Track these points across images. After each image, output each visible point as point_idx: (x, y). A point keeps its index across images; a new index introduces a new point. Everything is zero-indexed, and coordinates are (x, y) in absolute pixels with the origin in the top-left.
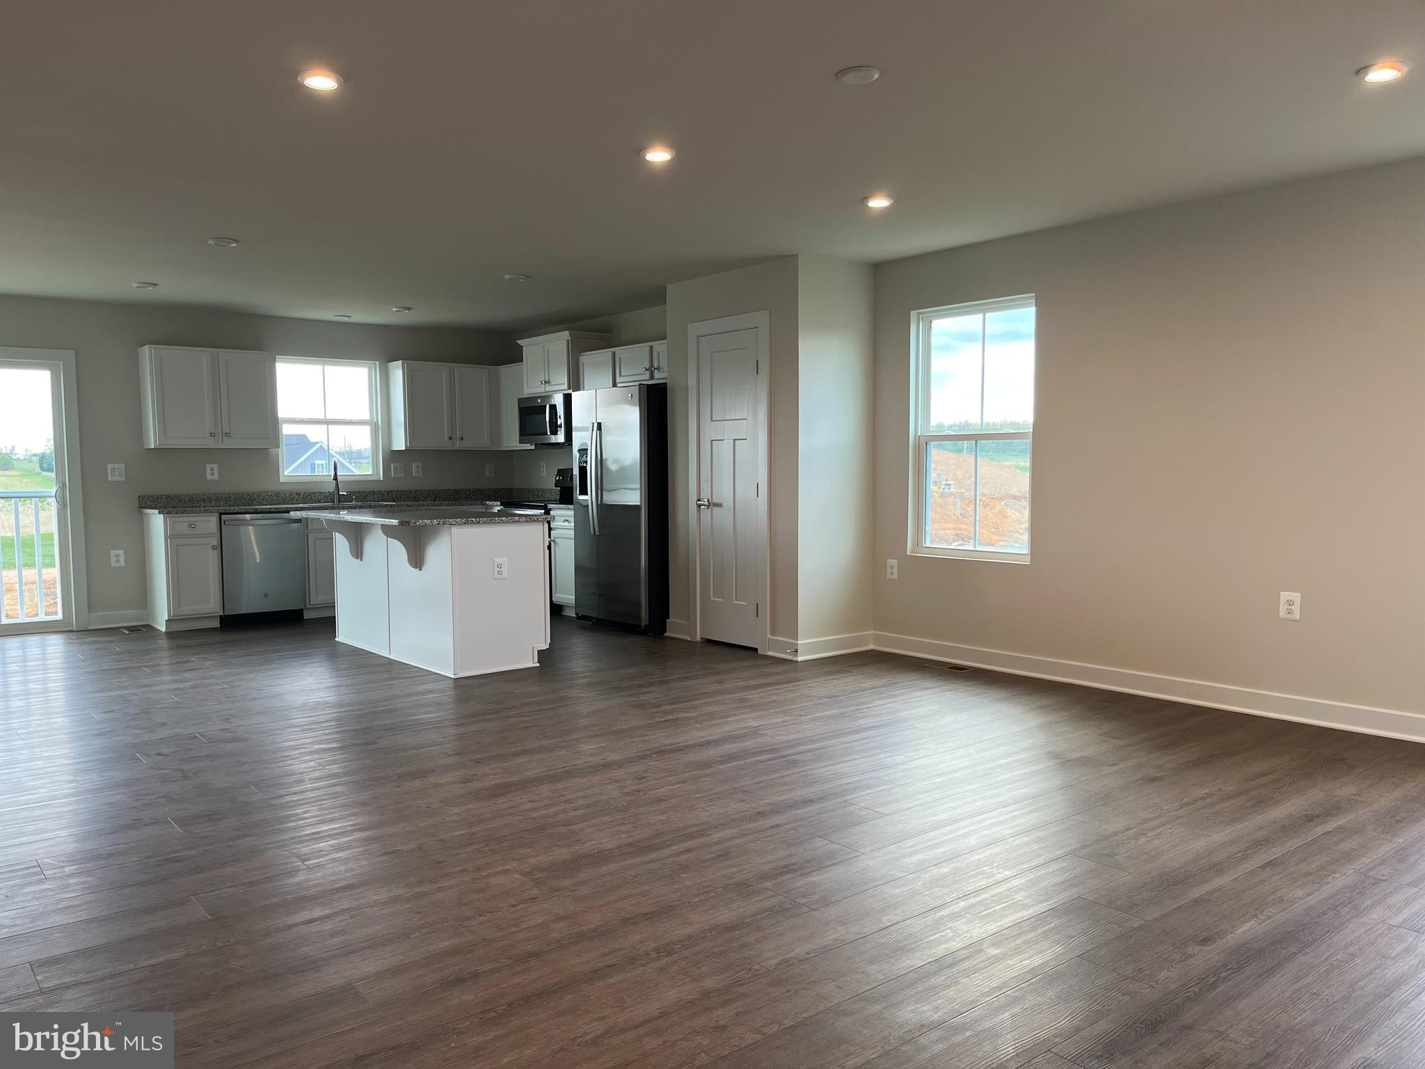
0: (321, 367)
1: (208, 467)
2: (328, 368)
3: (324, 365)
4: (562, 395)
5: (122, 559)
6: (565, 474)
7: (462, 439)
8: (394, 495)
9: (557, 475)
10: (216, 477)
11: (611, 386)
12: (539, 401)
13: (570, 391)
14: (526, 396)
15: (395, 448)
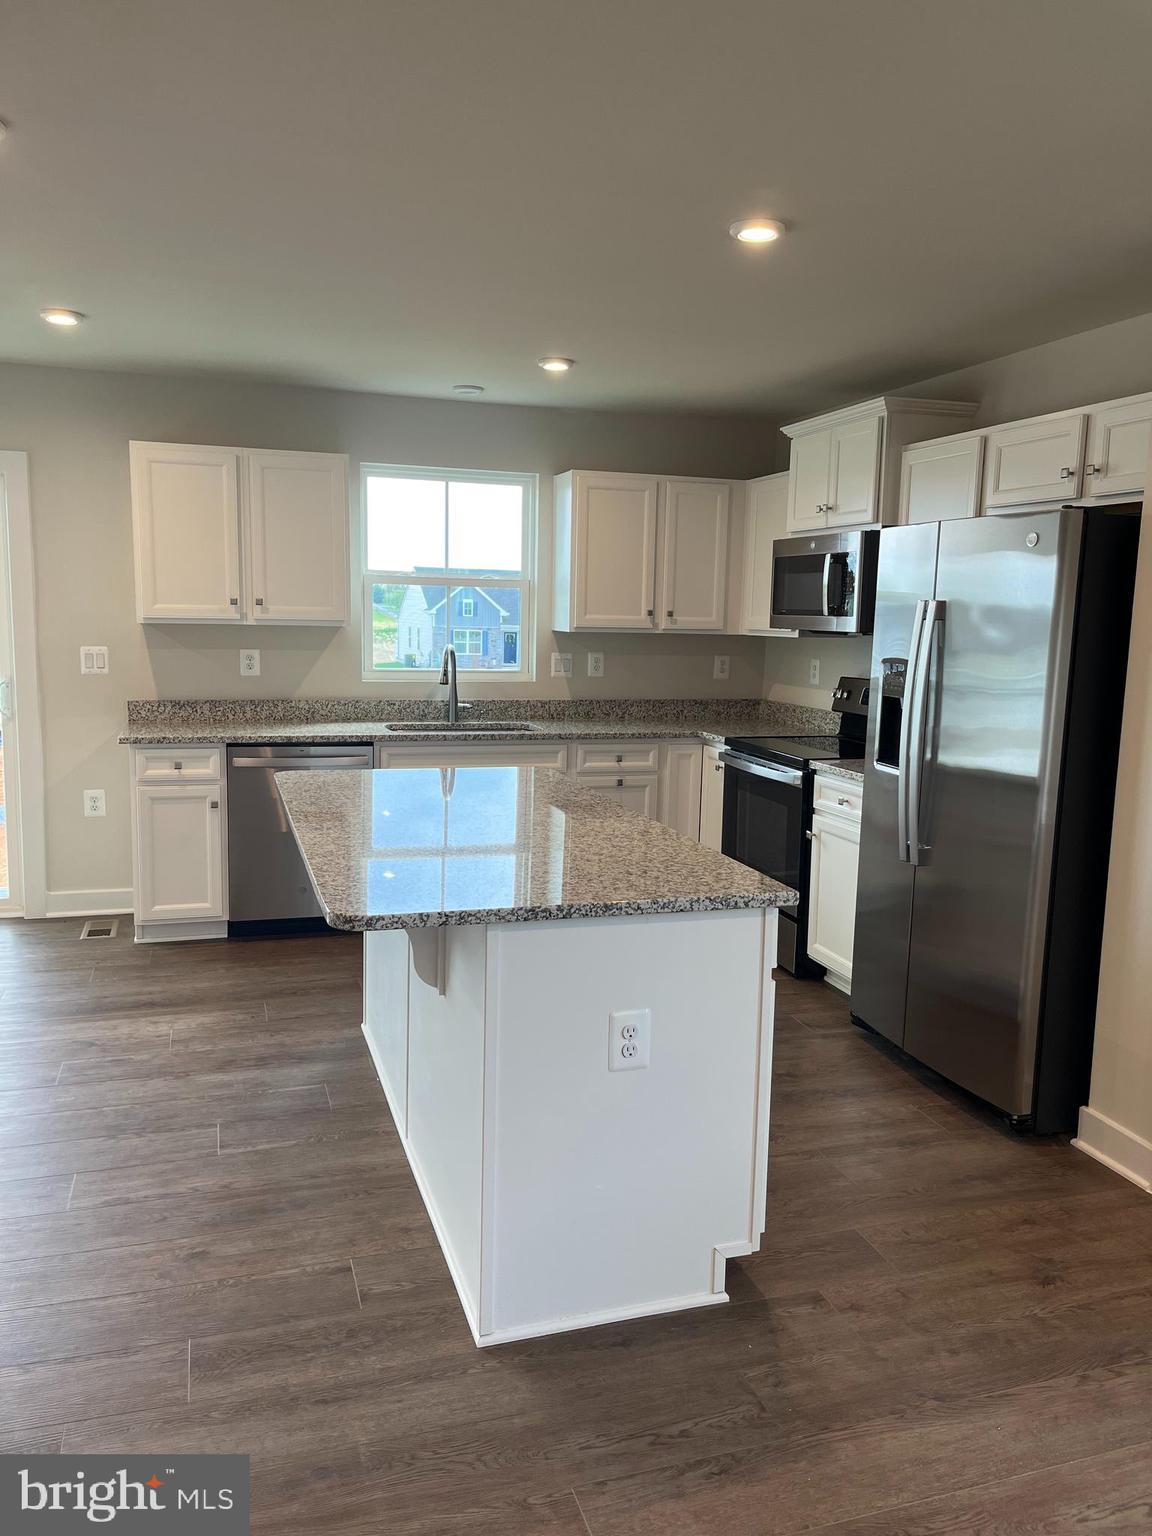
0: (443, 483)
1: (244, 653)
2: (455, 487)
3: (447, 479)
4: (859, 533)
5: (102, 804)
6: (853, 689)
7: (670, 614)
8: (553, 709)
9: (838, 689)
10: (256, 671)
11: (971, 513)
12: (813, 545)
13: (877, 527)
14: (790, 536)
15: (558, 629)
